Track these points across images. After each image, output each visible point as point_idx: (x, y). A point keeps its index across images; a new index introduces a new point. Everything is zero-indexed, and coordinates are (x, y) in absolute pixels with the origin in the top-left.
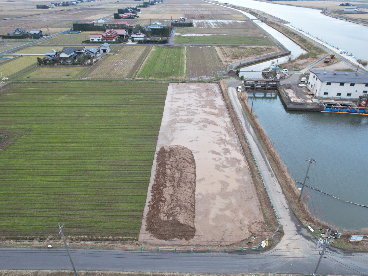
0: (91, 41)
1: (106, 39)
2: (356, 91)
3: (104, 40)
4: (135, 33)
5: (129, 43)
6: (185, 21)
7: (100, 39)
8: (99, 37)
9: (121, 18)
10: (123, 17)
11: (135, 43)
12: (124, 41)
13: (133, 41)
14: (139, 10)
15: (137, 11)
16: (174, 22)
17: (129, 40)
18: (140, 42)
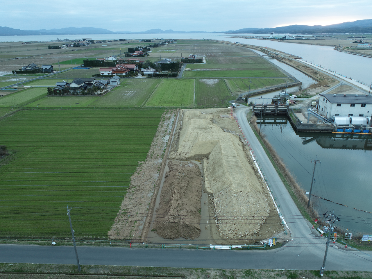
0: (101, 75)
1: (116, 73)
2: (368, 112)
3: (114, 74)
4: (145, 68)
5: (138, 77)
6: (195, 58)
7: (110, 73)
8: (109, 71)
9: (131, 56)
10: (133, 55)
11: (145, 77)
12: (134, 75)
13: (143, 75)
14: (149, 50)
15: (148, 50)
16: (184, 59)
17: (139, 75)
18: (150, 76)
